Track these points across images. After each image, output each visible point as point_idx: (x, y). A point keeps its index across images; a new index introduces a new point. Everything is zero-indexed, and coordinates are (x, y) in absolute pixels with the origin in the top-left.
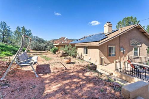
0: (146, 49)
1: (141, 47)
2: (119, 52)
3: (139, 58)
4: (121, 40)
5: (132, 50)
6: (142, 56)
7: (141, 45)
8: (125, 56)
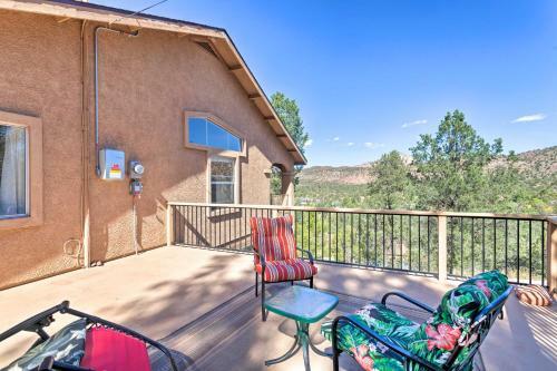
0: (268, 175)
1: (244, 160)
2: (86, 183)
3: (237, 215)
4: (103, 89)
5: (202, 170)
6: (252, 203)
7: (244, 154)
8: (151, 210)
